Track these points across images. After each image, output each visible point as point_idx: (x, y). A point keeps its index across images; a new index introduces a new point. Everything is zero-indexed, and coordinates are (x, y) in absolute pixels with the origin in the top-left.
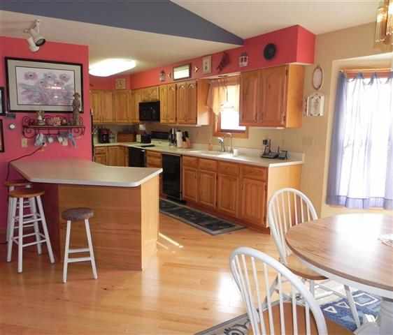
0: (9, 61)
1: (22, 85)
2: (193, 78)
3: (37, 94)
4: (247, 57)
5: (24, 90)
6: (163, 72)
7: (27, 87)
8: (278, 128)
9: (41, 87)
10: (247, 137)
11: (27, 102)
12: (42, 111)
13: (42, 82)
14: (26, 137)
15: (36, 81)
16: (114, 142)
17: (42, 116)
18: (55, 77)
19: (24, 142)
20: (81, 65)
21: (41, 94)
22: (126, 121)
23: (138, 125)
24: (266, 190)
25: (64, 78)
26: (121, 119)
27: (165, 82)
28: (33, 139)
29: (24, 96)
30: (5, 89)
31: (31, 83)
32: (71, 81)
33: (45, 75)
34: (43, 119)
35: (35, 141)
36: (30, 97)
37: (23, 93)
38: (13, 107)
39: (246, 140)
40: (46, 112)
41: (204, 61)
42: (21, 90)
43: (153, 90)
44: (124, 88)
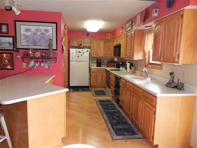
0: (17, 22)
1: (24, 35)
2: (133, 29)
3: (32, 39)
4: (158, 10)
5: (25, 37)
6: (122, 28)
7: (27, 36)
8: (175, 64)
9: (33, 36)
10: (162, 70)
11: (26, 44)
12: (32, 49)
13: (34, 33)
14: (25, 62)
15: (31, 33)
16: (104, 67)
17: (32, 51)
18: (41, 30)
19: (24, 65)
20: (56, 23)
21: (33, 39)
22: (110, 56)
23: (114, 58)
24: (155, 114)
25: (46, 31)
26: (107, 55)
27: (123, 34)
28: (28, 63)
29: (25, 40)
30: (15, 37)
31: (28, 34)
32: (50, 32)
33: (36, 29)
34: (32, 53)
35: (29, 64)
36: (27, 41)
37: (24, 39)
38: (19, 46)
39: (161, 71)
40: (34, 49)
41: (137, 17)
42: (22, 37)
43: (119, 39)
44: (110, 38)
